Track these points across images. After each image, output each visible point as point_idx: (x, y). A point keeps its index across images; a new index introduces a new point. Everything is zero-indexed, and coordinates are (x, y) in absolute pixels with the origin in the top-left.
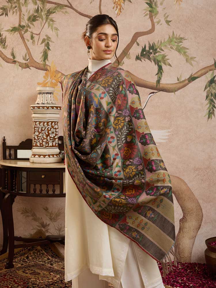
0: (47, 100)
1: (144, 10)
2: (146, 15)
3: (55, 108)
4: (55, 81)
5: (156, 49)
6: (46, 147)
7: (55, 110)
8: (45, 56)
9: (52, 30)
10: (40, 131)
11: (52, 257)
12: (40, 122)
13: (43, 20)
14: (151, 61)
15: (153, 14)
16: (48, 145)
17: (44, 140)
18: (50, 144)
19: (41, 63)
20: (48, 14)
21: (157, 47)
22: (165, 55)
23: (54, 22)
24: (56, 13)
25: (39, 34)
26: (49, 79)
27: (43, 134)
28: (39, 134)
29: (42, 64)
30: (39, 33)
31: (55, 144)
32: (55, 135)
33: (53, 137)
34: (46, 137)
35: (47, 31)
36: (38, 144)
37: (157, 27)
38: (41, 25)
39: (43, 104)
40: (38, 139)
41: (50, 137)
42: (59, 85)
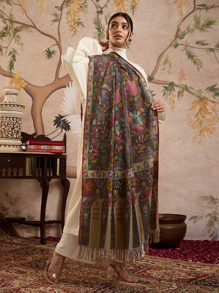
0: (13, 100)
1: (94, 33)
2: (95, 37)
3: (19, 106)
4: (19, 87)
6: (11, 138)
7: (19, 108)
8: (11, 66)
9: (18, 45)
10: (6, 125)
11: (11, 236)
12: (7, 118)
13: (10, 36)
16: (13, 137)
17: (10, 133)
18: (15, 136)
19: (8, 71)
20: (15, 32)
23: (21, 39)
24: (22, 31)
25: (7, 47)
26: (14, 85)
27: (9, 128)
28: (6, 127)
29: (8, 72)
30: (7, 46)
31: (19, 137)
32: (18, 129)
33: (17, 130)
34: (11, 130)
35: (14, 45)
36: (4, 136)
38: (9, 41)
39: (10, 102)
40: (5, 132)
41: (15, 130)
42: (22, 89)
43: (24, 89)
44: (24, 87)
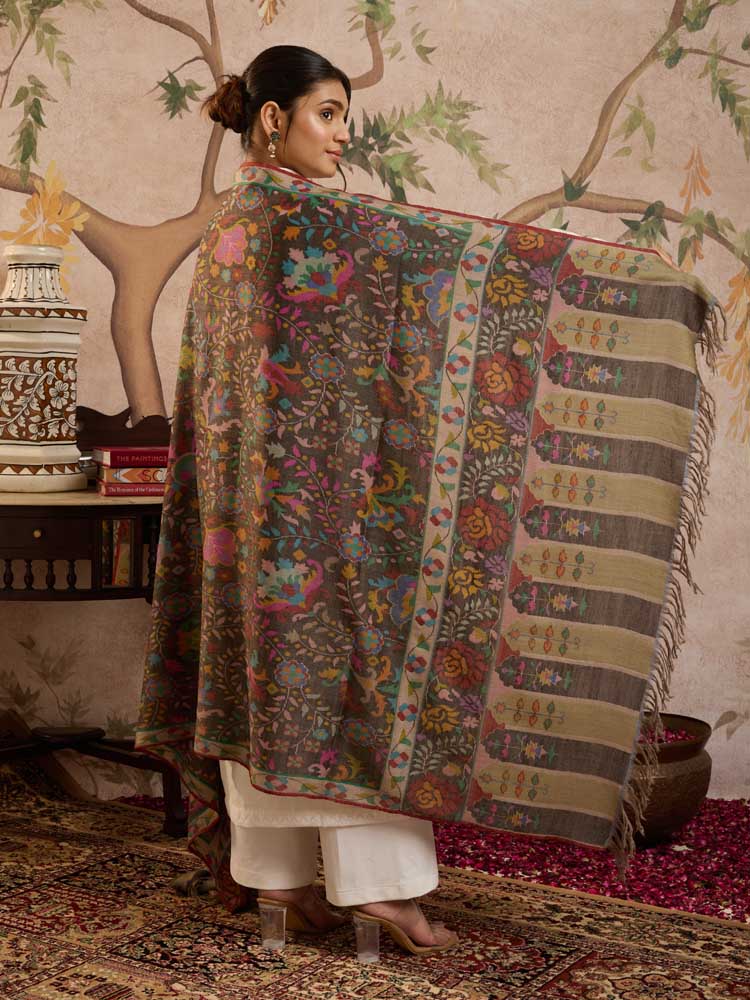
0: (41, 289)
1: (350, 9)
2: (356, 27)
3: (67, 314)
4: (60, 229)
5: (387, 137)
6: (40, 439)
7: (68, 320)
8: (27, 146)
9: (52, 63)
10: (19, 389)
12: (19, 361)
13: (18, 25)
14: (371, 174)
15: (377, 25)
16: (47, 433)
17: (34, 419)
18: (53, 431)
19: (14, 167)
20: (38, 8)
21: (388, 129)
22: (415, 155)
23: (60, 37)
24: (64, 6)
25: (7, 72)
26: (40, 222)
27: (29, 399)
28: (17, 397)
29: (16, 171)
30: (6, 67)
31: (68, 431)
32: (65, 403)
33: (60, 407)
34: (39, 409)
35: (34, 63)
36: (13, 431)
37: (389, 64)
38: (14, 43)
39: (30, 300)
40: (14, 414)
41: (53, 409)
42: (74, 240)
43: (80, 236)
44: (80, 228)
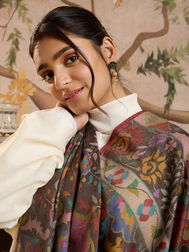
0: (5, 123)
2: (157, 8)
4: (23, 94)
5: (168, 60)
8: (12, 58)
13: (11, 6)
14: (159, 77)
15: (168, 7)
19: (7, 67)
21: (169, 56)
22: (181, 69)
23: (28, 12)
25: (6, 27)
26: (15, 91)
29: (7, 69)
30: (6, 24)
35: (17, 23)
37: (172, 26)
38: (9, 14)
42: (29, 99)
43: (32, 98)
44: (32, 94)
